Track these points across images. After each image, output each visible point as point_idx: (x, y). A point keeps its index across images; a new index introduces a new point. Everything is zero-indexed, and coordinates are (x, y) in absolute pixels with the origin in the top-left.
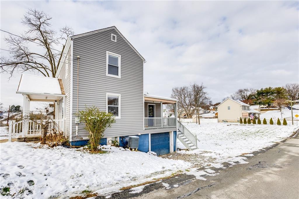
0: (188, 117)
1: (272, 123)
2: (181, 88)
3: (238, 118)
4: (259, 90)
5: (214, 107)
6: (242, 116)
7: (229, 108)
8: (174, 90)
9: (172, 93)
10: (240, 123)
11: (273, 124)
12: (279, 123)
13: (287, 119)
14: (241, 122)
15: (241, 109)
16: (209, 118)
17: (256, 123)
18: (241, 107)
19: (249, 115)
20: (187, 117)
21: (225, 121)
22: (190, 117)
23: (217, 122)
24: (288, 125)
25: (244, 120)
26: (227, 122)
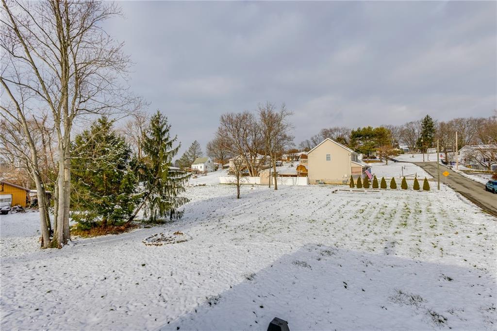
0: (252, 174)
1: (404, 186)
2: (240, 115)
4: (366, 127)
5: (288, 155)
6: (352, 172)
7: (328, 158)
8: (225, 119)
9: (220, 125)
10: (349, 186)
11: (407, 189)
12: (416, 187)
13: (409, 178)
14: (352, 185)
15: (350, 159)
16: (291, 176)
17: (377, 187)
18: (351, 157)
19: (363, 171)
20: (249, 172)
21: (320, 182)
22: (255, 174)
24: (431, 191)
25: (358, 182)
26: (324, 183)
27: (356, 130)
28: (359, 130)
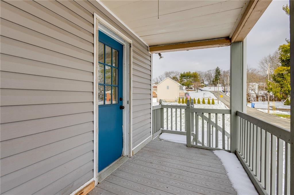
1: (204, 102)
3: (175, 98)
6: (180, 96)
7: (168, 88)
10: (178, 103)
11: (204, 104)
12: (209, 103)
13: (206, 99)
15: (179, 89)
18: (179, 87)
19: (185, 95)
23: (156, 102)
24: (215, 104)
25: (182, 100)
26: (166, 101)
27: (182, 73)
28: (184, 73)
